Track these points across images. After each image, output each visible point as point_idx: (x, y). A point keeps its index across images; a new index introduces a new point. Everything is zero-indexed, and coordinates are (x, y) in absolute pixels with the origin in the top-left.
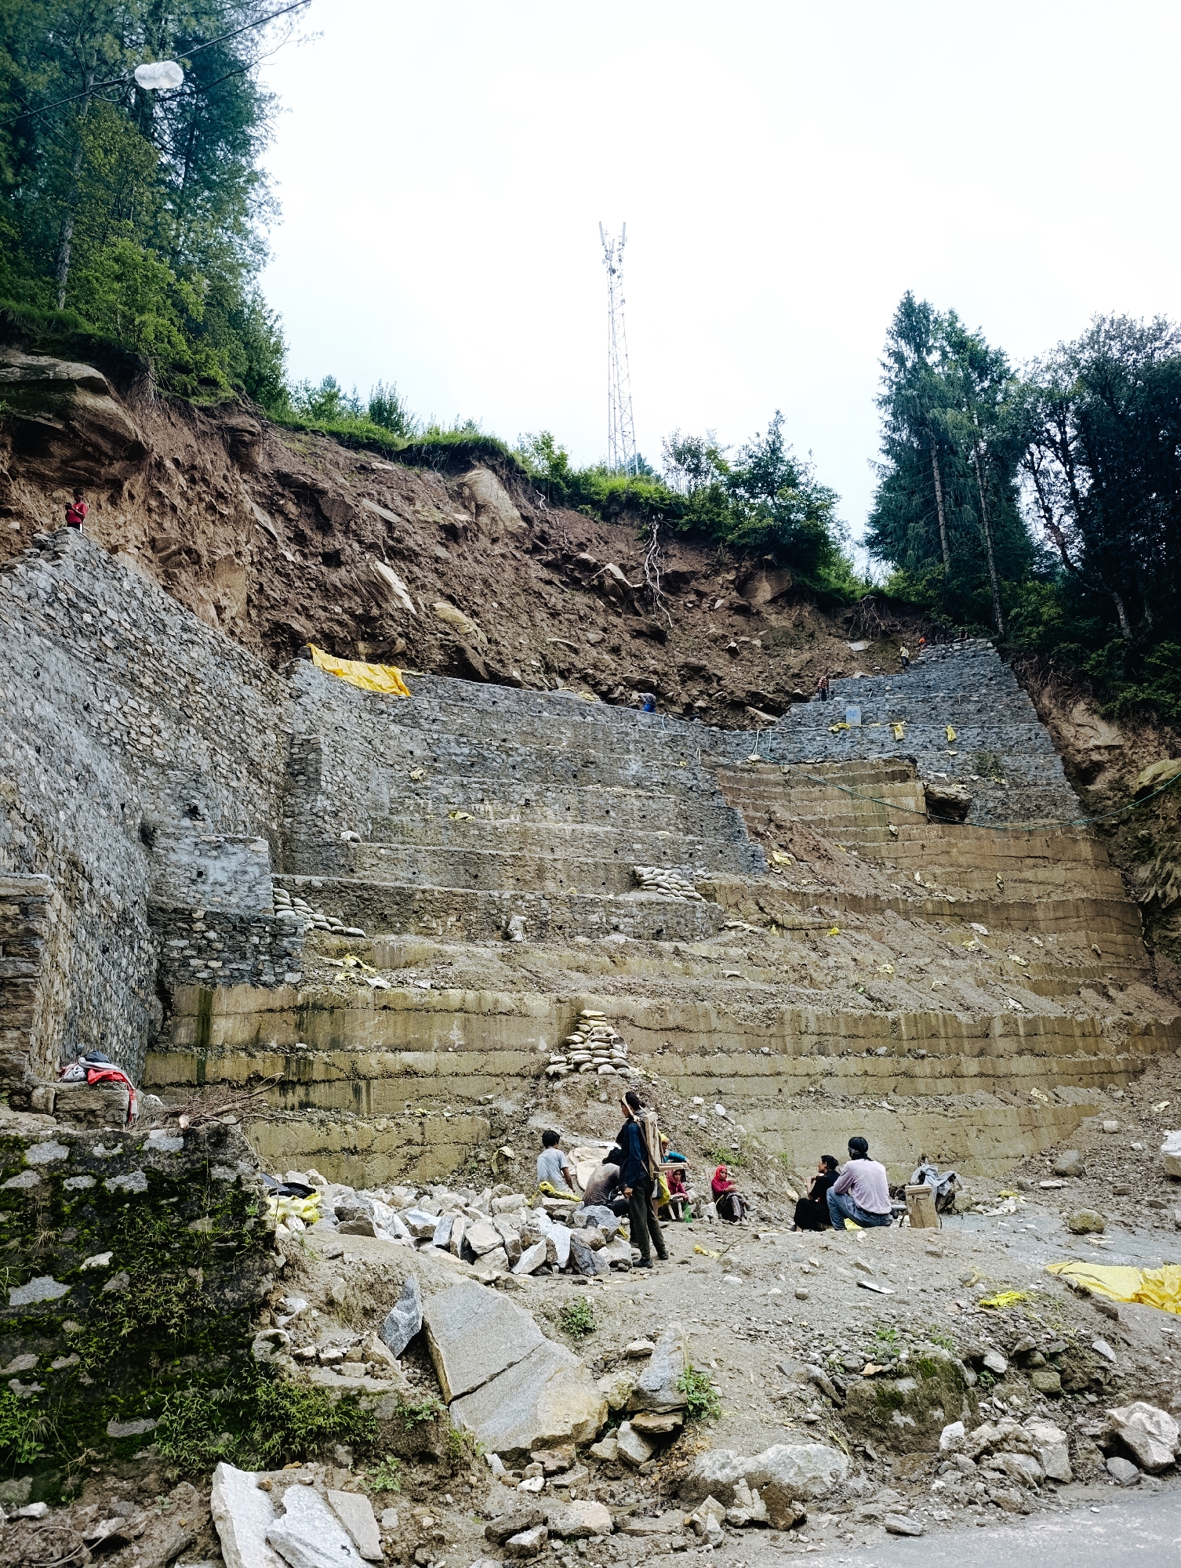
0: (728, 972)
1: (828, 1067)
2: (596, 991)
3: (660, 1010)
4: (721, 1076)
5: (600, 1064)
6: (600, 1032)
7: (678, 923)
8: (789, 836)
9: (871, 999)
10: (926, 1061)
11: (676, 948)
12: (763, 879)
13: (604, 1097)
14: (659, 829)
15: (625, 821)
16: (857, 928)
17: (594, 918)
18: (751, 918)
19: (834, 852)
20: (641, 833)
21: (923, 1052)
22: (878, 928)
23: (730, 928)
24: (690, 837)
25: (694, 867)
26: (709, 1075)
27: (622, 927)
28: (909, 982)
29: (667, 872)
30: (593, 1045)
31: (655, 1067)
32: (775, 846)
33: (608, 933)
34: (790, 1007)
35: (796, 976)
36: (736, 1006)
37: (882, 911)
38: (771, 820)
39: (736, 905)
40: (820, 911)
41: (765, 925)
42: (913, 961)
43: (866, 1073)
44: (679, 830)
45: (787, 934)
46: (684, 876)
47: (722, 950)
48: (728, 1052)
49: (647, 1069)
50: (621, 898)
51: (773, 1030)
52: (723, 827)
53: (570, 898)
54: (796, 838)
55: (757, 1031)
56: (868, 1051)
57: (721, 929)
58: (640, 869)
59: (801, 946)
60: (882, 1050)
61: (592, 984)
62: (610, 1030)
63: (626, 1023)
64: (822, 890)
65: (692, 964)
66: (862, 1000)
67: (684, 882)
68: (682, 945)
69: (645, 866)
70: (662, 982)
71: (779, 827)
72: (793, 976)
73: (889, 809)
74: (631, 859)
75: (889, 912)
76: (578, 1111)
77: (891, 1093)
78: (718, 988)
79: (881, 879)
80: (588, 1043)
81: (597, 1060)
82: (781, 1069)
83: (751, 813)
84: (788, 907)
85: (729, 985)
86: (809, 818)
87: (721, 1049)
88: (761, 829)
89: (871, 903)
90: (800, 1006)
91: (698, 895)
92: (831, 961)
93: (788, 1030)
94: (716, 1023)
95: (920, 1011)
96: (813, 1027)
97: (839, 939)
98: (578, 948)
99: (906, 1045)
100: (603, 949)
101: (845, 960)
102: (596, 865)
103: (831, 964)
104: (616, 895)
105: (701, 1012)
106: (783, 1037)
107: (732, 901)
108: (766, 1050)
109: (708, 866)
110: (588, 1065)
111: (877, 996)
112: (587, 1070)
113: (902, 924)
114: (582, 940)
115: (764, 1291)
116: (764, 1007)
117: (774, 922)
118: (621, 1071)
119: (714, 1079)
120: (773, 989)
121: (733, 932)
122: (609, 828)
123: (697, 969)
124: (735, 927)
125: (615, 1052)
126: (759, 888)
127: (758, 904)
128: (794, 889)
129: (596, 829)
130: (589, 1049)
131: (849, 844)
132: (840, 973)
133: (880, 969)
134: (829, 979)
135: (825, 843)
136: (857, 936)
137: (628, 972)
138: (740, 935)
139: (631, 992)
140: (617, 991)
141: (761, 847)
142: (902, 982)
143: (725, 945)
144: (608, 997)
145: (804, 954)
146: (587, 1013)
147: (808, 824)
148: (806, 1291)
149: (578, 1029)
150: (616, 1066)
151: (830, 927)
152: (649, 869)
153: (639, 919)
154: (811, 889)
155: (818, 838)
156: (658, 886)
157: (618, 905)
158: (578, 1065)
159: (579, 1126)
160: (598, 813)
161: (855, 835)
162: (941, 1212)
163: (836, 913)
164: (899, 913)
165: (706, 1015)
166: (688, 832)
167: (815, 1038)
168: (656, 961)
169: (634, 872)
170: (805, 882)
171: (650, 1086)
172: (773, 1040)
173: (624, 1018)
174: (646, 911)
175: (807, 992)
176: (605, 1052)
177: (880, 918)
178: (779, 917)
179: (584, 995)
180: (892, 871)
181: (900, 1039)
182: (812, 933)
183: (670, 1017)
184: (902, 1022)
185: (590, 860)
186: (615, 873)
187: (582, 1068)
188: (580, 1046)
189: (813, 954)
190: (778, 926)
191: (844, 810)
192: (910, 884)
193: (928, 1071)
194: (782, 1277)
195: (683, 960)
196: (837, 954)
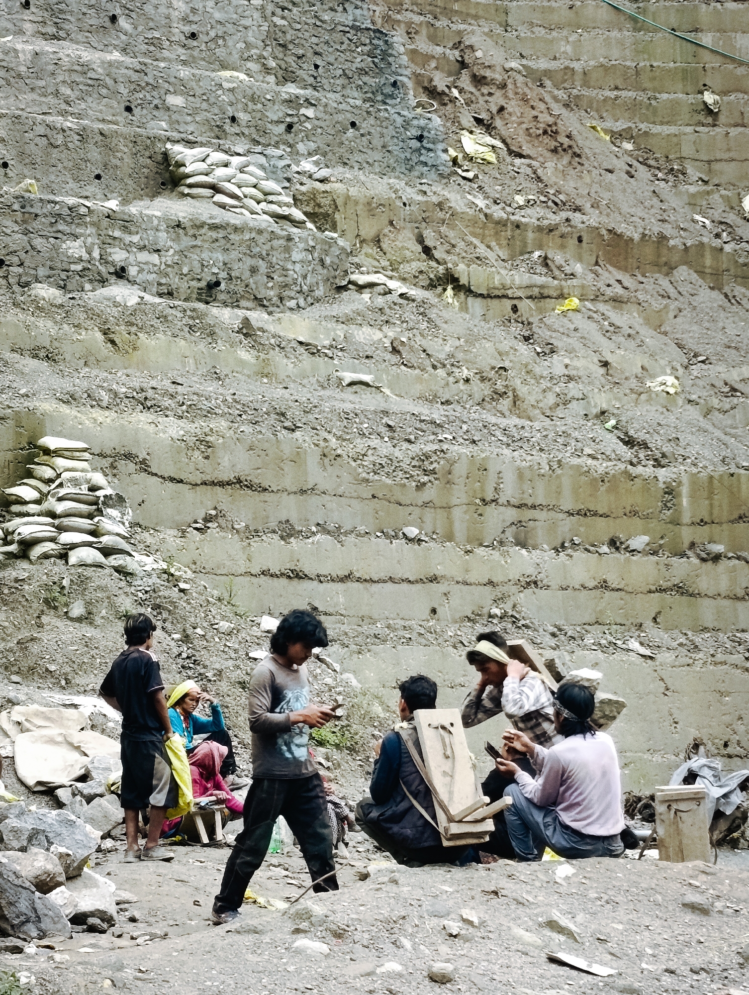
0: (349, 377)
1: (531, 570)
2: (70, 399)
3: (205, 444)
4: (319, 578)
5: (73, 546)
6: (75, 482)
7: (254, 270)
8: (498, 99)
9: (629, 442)
10: (724, 564)
11: (246, 321)
12: (437, 187)
13: (77, 610)
14: (224, 67)
15: (151, 42)
16: (616, 301)
17: (74, 248)
18: (405, 268)
19: (585, 142)
20: (184, 73)
21: (719, 548)
22: (657, 304)
23: (361, 288)
24: (291, 89)
25: (295, 154)
26: (297, 575)
27: (132, 271)
28: (707, 413)
29: (236, 161)
30: (60, 508)
31: (187, 557)
32: (467, 120)
33: (103, 282)
34: (466, 450)
35: (485, 390)
36: (361, 445)
37: (669, 269)
38: (463, 64)
39: (377, 241)
40: (545, 261)
41: (432, 286)
42: (720, 372)
43: (604, 585)
44: (267, 70)
45: (476, 305)
46: (271, 172)
47: (340, 331)
48: (337, 533)
49: (169, 560)
50: (134, 209)
51: (429, 493)
52: (362, 72)
53: (24, 202)
54: (512, 106)
55: (399, 496)
56: (613, 543)
57: (340, 289)
58: (178, 151)
59: (499, 332)
60: (639, 542)
61: (66, 385)
62: (98, 478)
63: (132, 467)
64: (554, 219)
65: (276, 356)
66: (612, 443)
67: (270, 185)
68: (258, 317)
69: (191, 144)
70: (211, 387)
71: (478, 81)
72: (480, 389)
73: (706, 56)
74: (160, 126)
75: (683, 273)
76: (24, 634)
77: (648, 624)
78: (326, 406)
79: (674, 201)
80: (51, 503)
81: (67, 538)
82: (439, 570)
83: (422, 44)
84: (482, 250)
85: (349, 401)
86: (543, 64)
87: (322, 528)
88: (440, 82)
89: (648, 251)
90: (486, 451)
91: (298, 214)
92: (557, 364)
93: (459, 495)
94: (316, 475)
95: (722, 469)
96: (509, 492)
97: (579, 321)
98: (40, 308)
99: (687, 535)
100: (92, 314)
101: (586, 364)
102: (83, 135)
103: (559, 370)
104: (125, 202)
105: (287, 450)
106: (448, 508)
107: (368, 230)
108: (412, 532)
109: (323, 154)
110: (48, 547)
111: (641, 436)
112: (46, 556)
113: (708, 298)
114: (45, 292)
115: (367, 967)
116: (415, 449)
117: (451, 279)
118: (116, 560)
119: (306, 584)
120: (437, 413)
121: (366, 296)
122: (116, 56)
123: (284, 365)
124: (371, 285)
125: (106, 524)
126: (425, 208)
127: (420, 240)
128: (498, 213)
129: (86, 55)
130: (52, 515)
131: (620, 126)
132: (574, 389)
133: (654, 385)
134: (551, 399)
135: (570, 122)
136: (615, 317)
137: (143, 365)
138: (380, 301)
139: (146, 405)
140: (116, 401)
141: (437, 121)
142: (693, 413)
143: (347, 321)
144: (97, 414)
145: (505, 345)
146: (51, 442)
147: (538, 79)
148: (449, 967)
149: (30, 474)
150: (107, 552)
151: (562, 296)
152: (198, 151)
153: (170, 257)
154: (530, 217)
155: (557, 109)
156: (216, 189)
157: (127, 224)
158: (27, 545)
159: (25, 664)
160: (93, 21)
161: (633, 108)
162: (718, 844)
163: (578, 268)
164: (701, 273)
165: (298, 458)
166: (287, 77)
167: (511, 514)
168: (202, 346)
169: (166, 155)
170: (520, 200)
171: (174, 593)
172: (429, 514)
173: (128, 456)
174: (187, 242)
175: (503, 422)
176: (84, 523)
177: (664, 282)
178: (462, 271)
179: (46, 406)
180: (701, 187)
181: (676, 522)
182: (525, 306)
183: (225, 460)
184: (685, 490)
185: (69, 123)
186: (124, 154)
187: (37, 552)
188: (32, 508)
189: (523, 349)
190: (458, 287)
191: (615, 53)
192: (731, 218)
193: (724, 585)
194: (407, 943)
195: (258, 346)
196: (570, 351)
